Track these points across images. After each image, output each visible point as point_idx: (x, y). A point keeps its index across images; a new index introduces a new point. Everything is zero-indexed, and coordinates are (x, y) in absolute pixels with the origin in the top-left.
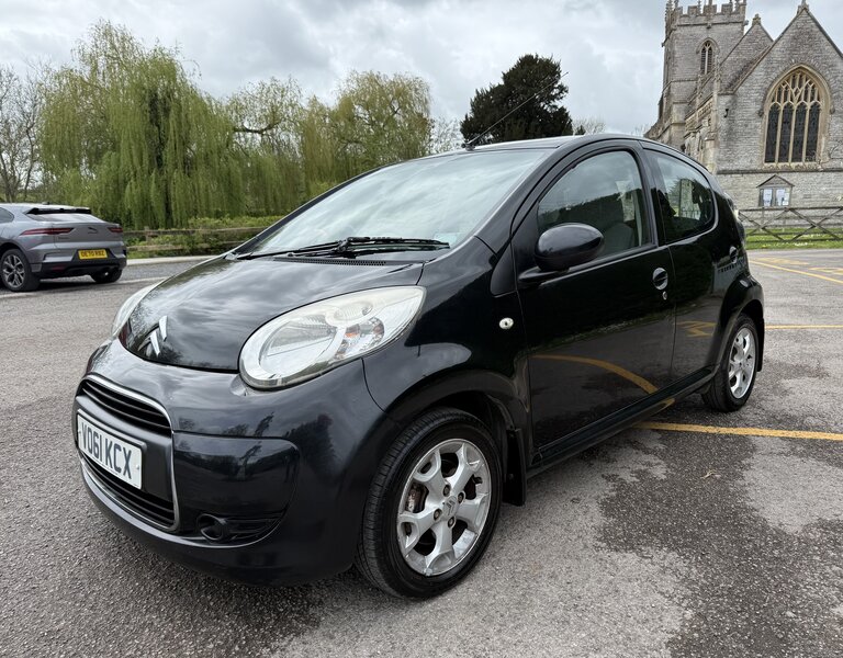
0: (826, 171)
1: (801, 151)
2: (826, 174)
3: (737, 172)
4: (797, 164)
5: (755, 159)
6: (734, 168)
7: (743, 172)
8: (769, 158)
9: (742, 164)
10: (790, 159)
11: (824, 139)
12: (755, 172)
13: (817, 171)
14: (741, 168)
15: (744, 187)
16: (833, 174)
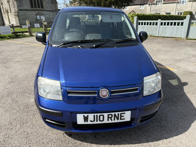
0: (47, 11)
1: (39, 5)
2: (47, 12)
3: (25, 10)
4: (39, 9)
5: (28, 6)
6: (23, 9)
7: (26, 10)
8: (32, 7)
9: (25, 7)
10: (37, 7)
11: (44, 2)
12: (29, 10)
13: (45, 11)
14: (25, 9)
15: (28, 15)
16: (48, 12)
